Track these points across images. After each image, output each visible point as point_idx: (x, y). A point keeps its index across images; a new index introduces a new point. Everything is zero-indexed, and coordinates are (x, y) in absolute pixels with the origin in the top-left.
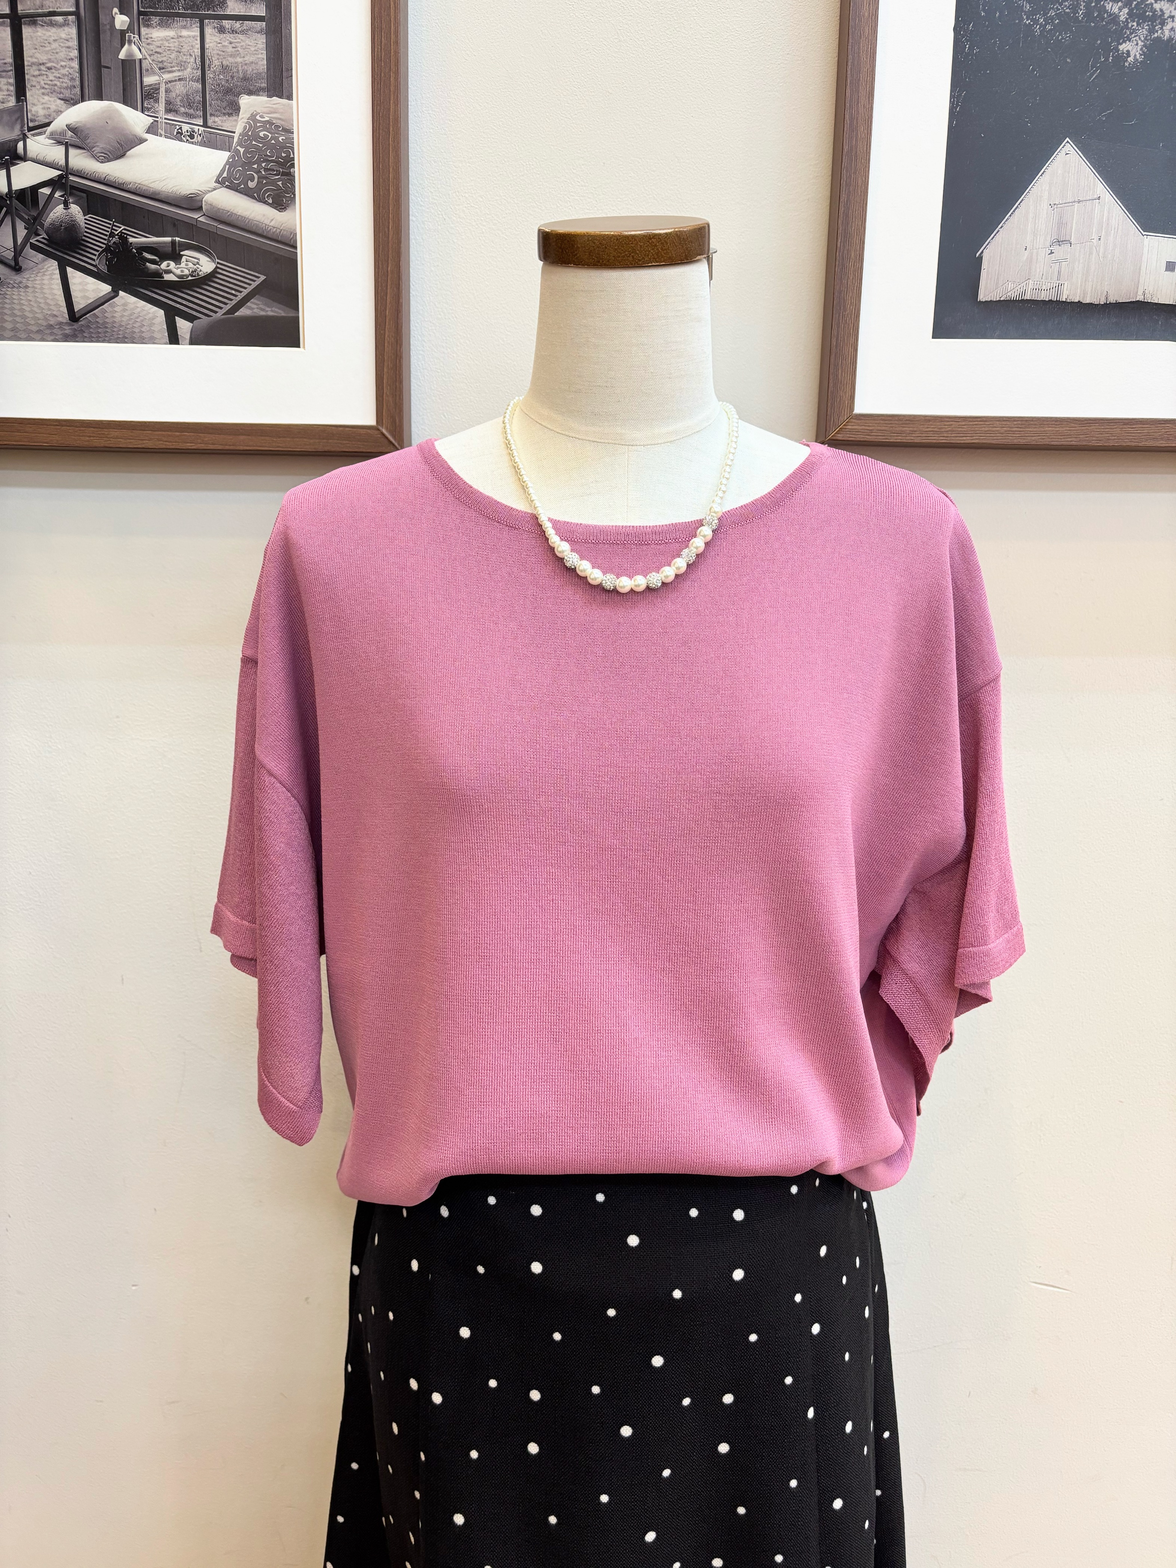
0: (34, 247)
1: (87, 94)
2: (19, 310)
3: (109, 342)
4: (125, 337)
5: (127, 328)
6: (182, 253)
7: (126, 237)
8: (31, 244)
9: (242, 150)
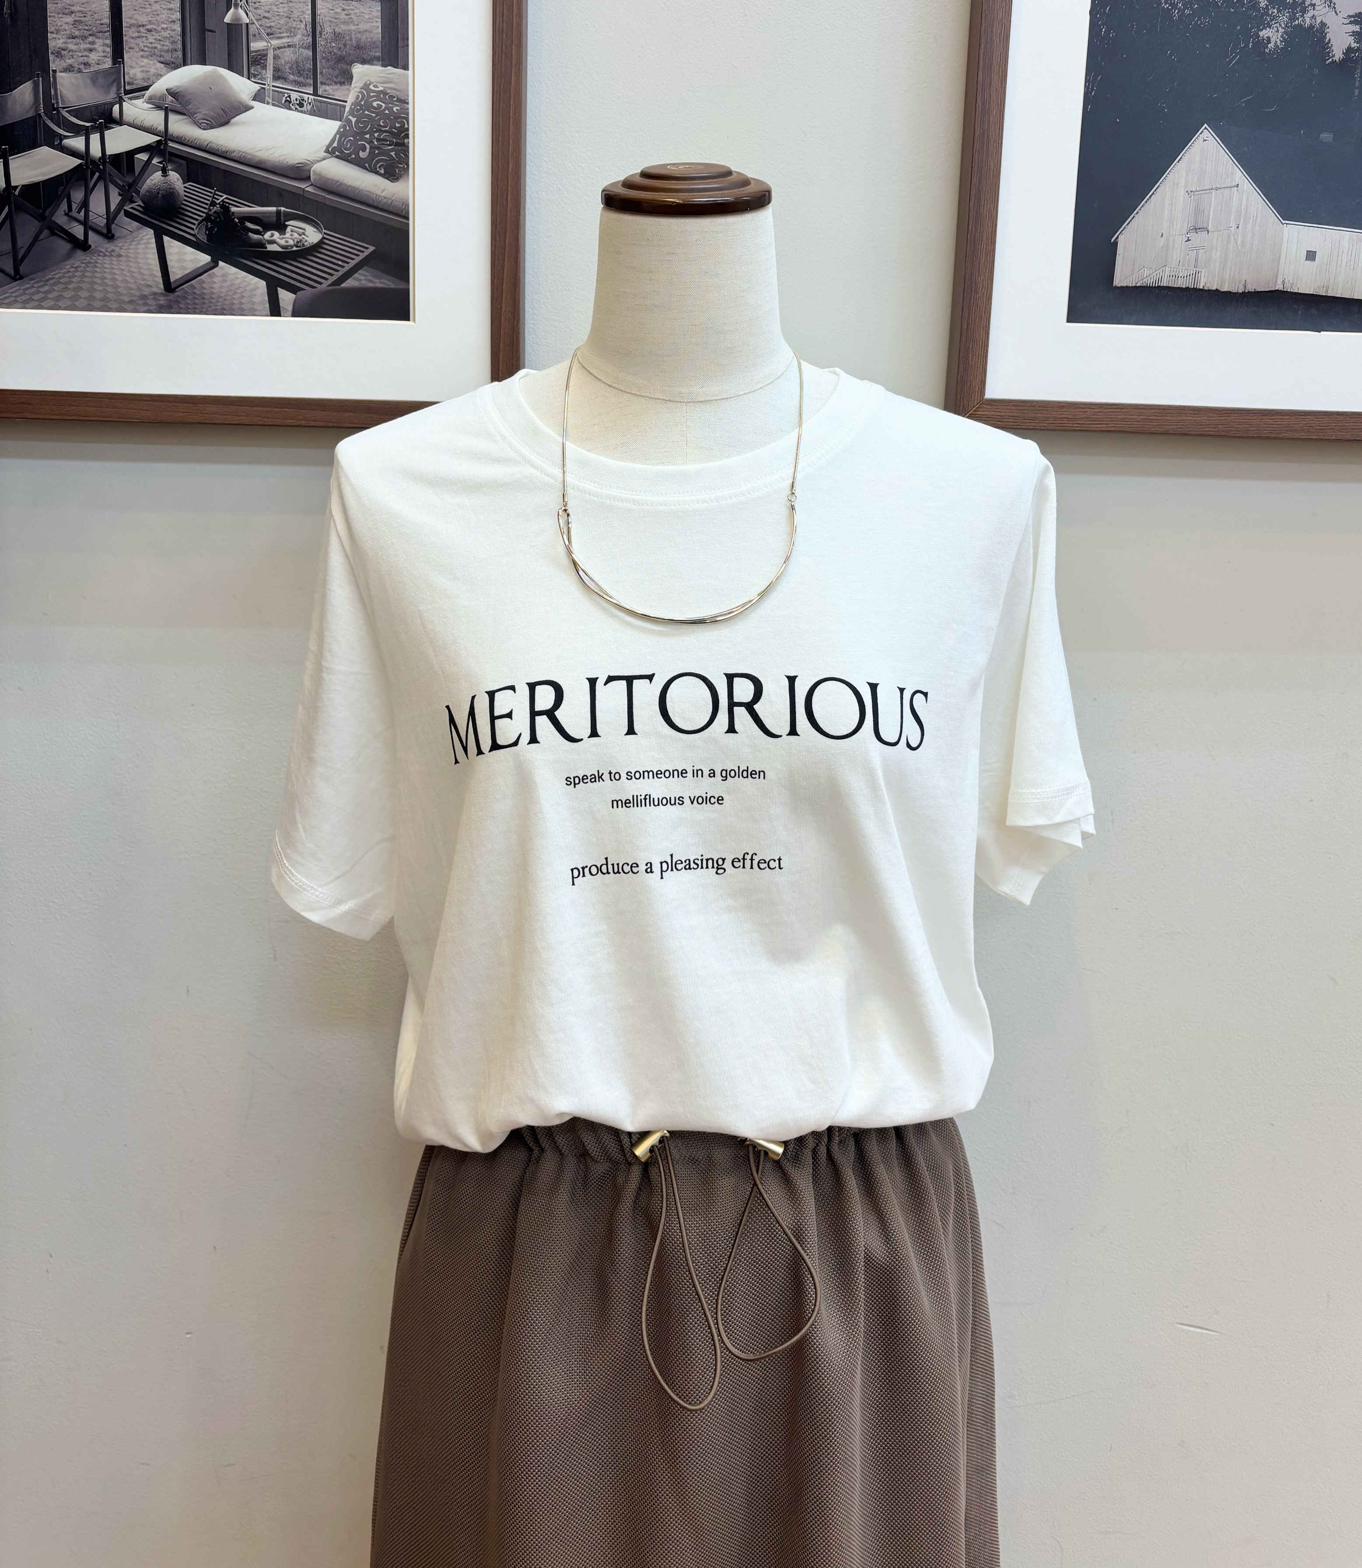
0: (128, 214)
1: (189, 57)
2: (111, 279)
3: (206, 313)
4: (224, 309)
5: (226, 300)
6: (287, 223)
7: (228, 207)
8: (125, 210)
9: (354, 120)
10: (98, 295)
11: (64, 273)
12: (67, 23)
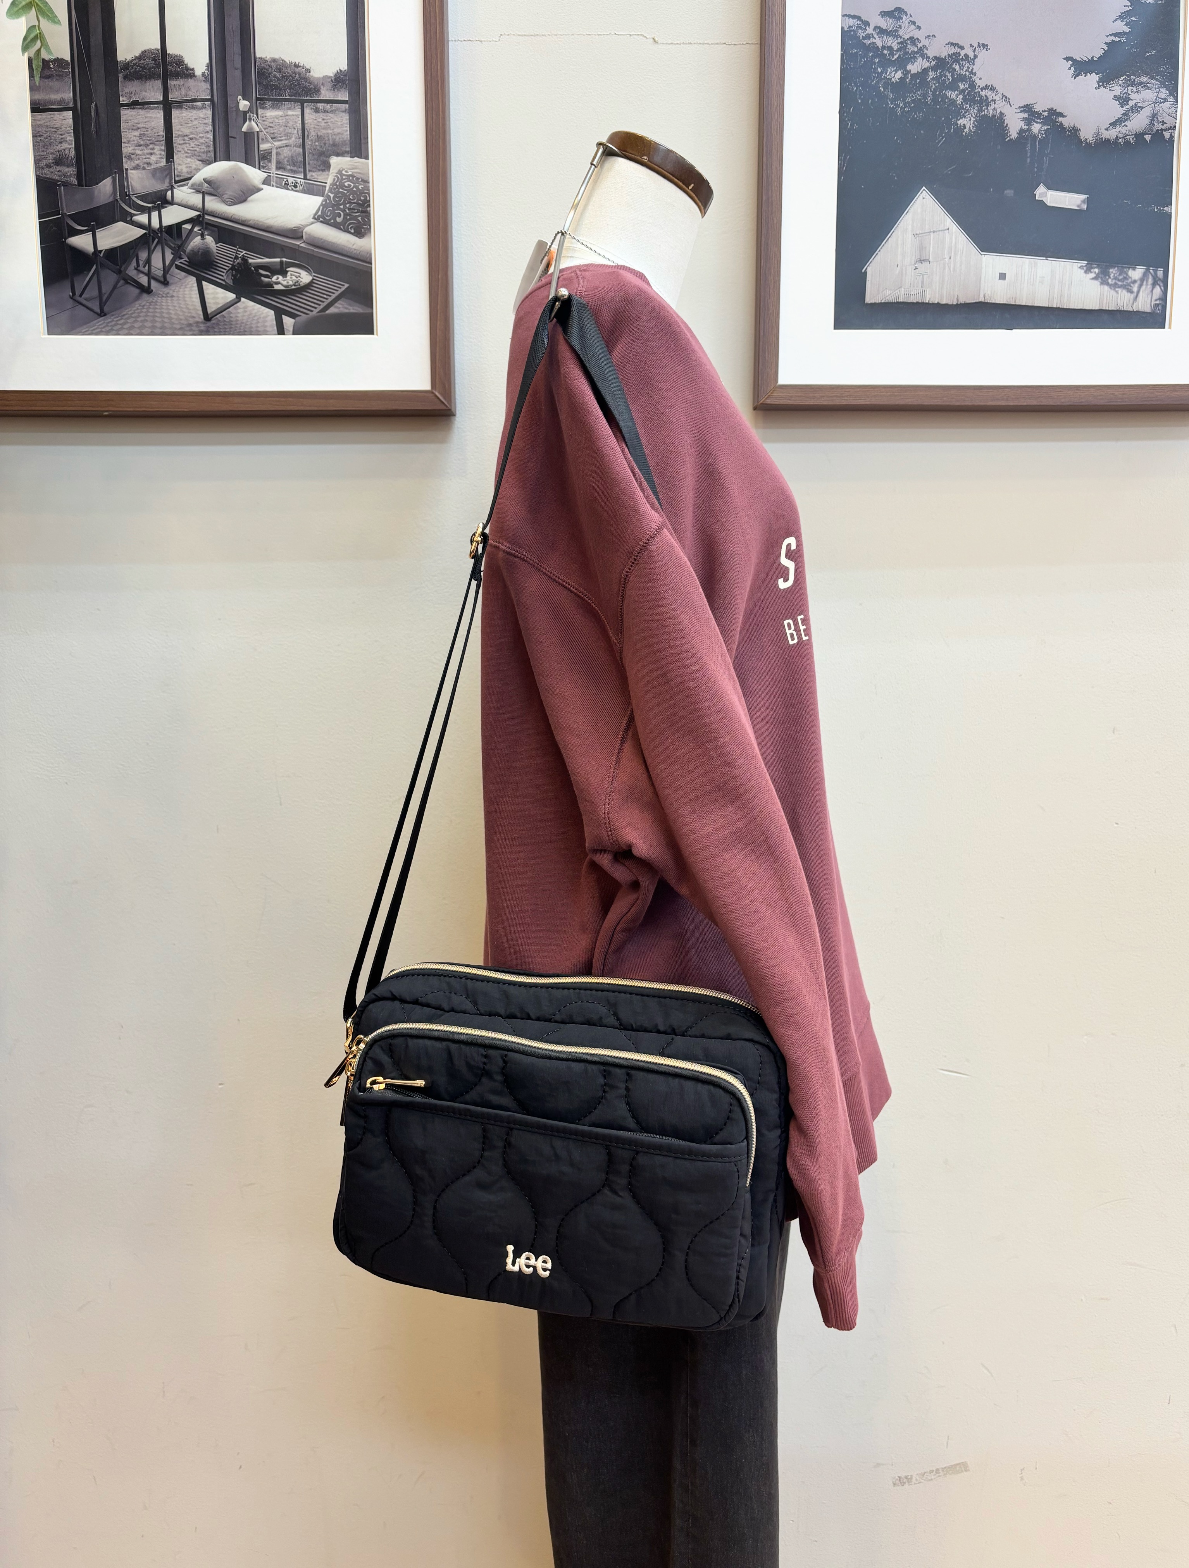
0: (178, 267)
1: (219, 156)
2: (167, 313)
3: (233, 335)
4: (245, 331)
5: (246, 325)
6: (288, 269)
7: (247, 260)
8: (176, 264)
9: (332, 196)
10: (158, 325)
11: (134, 310)
12: (135, 136)
